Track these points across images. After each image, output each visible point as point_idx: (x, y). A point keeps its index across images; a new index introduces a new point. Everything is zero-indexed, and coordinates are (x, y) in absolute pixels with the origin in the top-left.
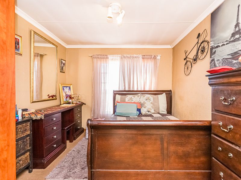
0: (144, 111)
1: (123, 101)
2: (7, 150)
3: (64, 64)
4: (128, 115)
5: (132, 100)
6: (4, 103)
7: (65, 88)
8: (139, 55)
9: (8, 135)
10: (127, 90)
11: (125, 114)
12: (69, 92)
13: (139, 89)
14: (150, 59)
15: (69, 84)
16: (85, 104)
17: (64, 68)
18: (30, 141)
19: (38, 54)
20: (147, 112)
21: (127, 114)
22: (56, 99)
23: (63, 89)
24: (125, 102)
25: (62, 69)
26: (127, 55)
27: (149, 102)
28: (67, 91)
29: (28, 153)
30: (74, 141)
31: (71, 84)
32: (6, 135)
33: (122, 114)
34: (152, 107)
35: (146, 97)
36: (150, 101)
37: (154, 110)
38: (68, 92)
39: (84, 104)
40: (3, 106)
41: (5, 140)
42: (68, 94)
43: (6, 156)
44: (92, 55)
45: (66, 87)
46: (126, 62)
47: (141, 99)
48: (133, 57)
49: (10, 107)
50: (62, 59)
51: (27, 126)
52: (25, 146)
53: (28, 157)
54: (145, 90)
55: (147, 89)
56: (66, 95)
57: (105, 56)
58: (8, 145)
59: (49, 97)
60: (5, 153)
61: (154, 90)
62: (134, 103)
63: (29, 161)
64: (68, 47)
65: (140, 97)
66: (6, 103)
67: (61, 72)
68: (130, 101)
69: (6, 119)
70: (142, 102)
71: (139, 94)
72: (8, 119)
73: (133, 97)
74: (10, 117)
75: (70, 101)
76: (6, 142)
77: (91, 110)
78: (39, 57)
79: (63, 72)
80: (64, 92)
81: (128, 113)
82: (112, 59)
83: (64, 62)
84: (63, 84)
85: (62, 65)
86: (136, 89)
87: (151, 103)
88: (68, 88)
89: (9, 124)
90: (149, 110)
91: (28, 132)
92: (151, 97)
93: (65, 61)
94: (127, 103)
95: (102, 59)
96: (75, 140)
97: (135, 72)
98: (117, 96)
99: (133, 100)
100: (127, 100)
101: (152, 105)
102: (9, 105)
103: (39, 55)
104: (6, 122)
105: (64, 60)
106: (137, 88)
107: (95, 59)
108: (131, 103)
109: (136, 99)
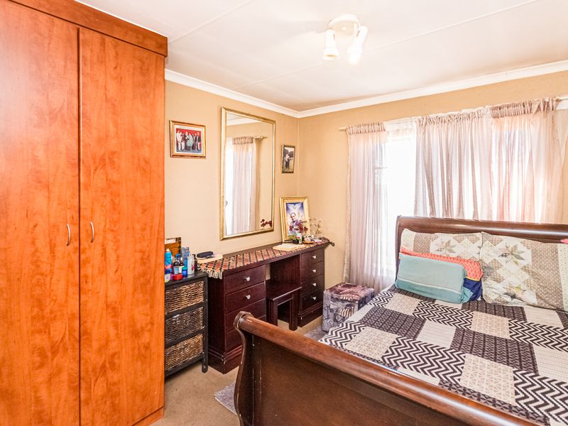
0: (492, 292)
1: (422, 251)
2: (149, 330)
3: (291, 155)
4: (431, 294)
5: (451, 251)
6: (145, 257)
7: (291, 207)
8: (480, 108)
9: (152, 307)
10: (441, 217)
11: (423, 290)
12: (301, 214)
13: (483, 217)
14: (524, 117)
15: (299, 198)
16: (333, 245)
17: (291, 163)
18: (204, 316)
19: (252, 138)
20: (509, 299)
21: (429, 291)
22: (273, 230)
23: (287, 208)
24: (428, 252)
25: (287, 164)
26: (440, 115)
27: (517, 263)
28: (297, 214)
29: (200, 337)
30: (299, 328)
31: (305, 198)
32: (148, 305)
33: (413, 289)
34: (527, 282)
35: (501, 245)
36: (518, 261)
37: (538, 297)
38: (299, 213)
39: (331, 243)
40: (145, 261)
41: (147, 315)
42: (298, 218)
43: (147, 340)
44: (344, 128)
45: (295, 204)
46: (435, 133)
47: (483, 251)
48: (459, 118)
49: (156, 261)
50: (285, 146)
51: (199, 287)
52: (195, 322)
53: (201, 344)
54: (506, 220)
55: (514, 217)
56: (294, 222)
57: (376, 127)
58: (152, 324)
59: (263, 225)
60: (147, 335)
61: (545, 222)
62: (459, 259)
63: (202, 351)
64: (299, 115)
65: (479, 243)
66: (149, 256)
67: (283, 172)
68: (444, 253)
69: (149, 281)
70: (487, 261)
71: (480, 231)
72: (152, 280)
73: (453, 242)
74: (155, 278)
75: (299, 235)
76: (149, 318)
77: (344, 261)
78: (254, 144)
79: (290, 171)
80: (289, 216)
81: (431, 289)
82: (398, 130)
83: (290, 150)
84: (287, 198)
85: (287, 157)
86: (469, 216)
87: (525, 269)
88: (298, 206)
89: (153, 289)
90: (514, 291)
91: (201, 300)
92: (524, 249)
93: (294, 147)
94: (434, 256)
95: (370, 135)
96: (301, 327)
97: (465, 165)
98: (406, 232)
99: (453, 249)
100: (433, 248)
101: (527, 276)
102: (154, 258)
103: (254, 140)
104: (148, 286)
105: (291, 147)
106: (475, 213)
107: (352, 136)
108: (448, 259)
109: (466, 247)
